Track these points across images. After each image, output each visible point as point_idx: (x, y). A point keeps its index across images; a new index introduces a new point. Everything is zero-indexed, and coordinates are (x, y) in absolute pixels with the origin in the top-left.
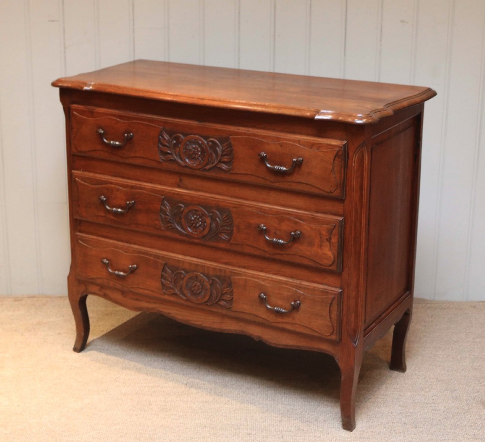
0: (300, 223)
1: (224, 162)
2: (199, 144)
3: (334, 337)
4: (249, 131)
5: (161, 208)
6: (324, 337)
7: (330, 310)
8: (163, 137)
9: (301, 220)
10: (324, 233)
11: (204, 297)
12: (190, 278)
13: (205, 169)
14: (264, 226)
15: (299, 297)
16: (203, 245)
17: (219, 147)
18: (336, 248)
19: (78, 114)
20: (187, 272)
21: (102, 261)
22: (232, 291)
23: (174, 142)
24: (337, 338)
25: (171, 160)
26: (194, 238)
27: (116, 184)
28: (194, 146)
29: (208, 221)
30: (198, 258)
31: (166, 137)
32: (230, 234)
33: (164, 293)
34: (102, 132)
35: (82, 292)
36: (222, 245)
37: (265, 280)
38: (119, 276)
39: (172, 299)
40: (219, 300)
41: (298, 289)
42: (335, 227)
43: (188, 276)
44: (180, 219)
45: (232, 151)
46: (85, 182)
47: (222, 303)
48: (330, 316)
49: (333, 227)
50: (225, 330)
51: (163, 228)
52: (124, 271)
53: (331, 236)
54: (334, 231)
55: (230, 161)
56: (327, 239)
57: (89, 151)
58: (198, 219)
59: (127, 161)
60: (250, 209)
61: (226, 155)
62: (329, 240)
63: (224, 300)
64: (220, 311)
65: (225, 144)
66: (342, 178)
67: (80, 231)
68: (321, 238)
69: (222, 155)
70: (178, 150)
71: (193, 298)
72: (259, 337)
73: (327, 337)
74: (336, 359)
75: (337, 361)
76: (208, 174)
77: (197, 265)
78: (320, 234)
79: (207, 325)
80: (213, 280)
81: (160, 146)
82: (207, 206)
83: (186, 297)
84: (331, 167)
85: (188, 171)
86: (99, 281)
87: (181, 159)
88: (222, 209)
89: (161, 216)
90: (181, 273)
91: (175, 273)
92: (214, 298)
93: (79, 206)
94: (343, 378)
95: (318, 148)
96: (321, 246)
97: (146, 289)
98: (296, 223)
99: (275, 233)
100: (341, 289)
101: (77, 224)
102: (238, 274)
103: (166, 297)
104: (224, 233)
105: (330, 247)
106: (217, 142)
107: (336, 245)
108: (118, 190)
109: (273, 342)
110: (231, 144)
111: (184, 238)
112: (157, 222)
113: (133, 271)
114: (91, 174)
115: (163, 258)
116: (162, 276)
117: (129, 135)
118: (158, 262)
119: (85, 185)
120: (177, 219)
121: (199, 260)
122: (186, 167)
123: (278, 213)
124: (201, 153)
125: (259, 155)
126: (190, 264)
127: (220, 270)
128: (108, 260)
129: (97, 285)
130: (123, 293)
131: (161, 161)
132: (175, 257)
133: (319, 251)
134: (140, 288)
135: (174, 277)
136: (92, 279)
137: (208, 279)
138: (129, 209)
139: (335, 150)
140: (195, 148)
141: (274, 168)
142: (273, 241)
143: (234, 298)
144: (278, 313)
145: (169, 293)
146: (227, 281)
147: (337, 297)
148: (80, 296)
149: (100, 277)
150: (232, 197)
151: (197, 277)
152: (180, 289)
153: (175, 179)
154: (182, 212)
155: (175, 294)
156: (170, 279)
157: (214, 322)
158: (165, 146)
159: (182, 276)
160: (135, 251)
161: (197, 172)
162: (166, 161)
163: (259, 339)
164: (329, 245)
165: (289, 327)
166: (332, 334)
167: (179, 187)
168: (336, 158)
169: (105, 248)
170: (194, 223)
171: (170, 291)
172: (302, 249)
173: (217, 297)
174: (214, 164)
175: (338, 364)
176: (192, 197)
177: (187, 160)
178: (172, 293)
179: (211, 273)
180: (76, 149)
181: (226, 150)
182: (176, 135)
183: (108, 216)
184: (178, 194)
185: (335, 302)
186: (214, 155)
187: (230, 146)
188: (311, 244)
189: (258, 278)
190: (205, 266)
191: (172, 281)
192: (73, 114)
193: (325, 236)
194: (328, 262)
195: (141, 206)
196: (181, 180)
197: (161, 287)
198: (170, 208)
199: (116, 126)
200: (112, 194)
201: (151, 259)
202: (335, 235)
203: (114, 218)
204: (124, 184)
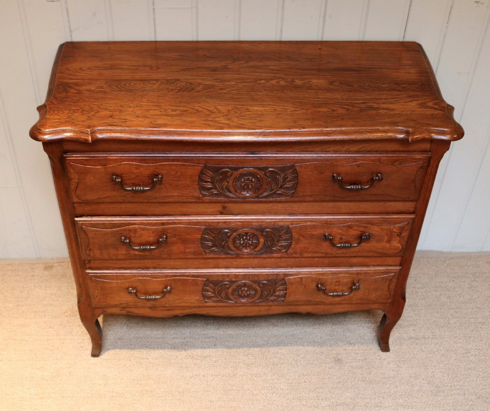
1: (286, 188)
5: (202, 236)
6: (380, 302)
7: (389, 284)
8: (204, 174)
9: (369, 224)
10: (396, 230)
11: (254, 298)
12: (238, 286)
13: (261, 197)
15: (358, 281)
17: (280, 175)
20: (232, 282)
22: (286, 287)
23: (221, 177)
25: (215, 194)
26: (243, 255)
27: (140, 224)
29: (261, 240)
31: (209, 173)
32: (288, 246)
33: (206, 301)
34: (120, 180)
35: (99, 315)
36: (276, 255)
37: (323, 274)
40: (271, 297)
41: (358, 275)
42: (407, 224)
43: (234, 286)
44: (227, 242)
45: (296, 177)
46: (96, 227)
48: (388, 288)
51: (204, 253)
53: (402, 231)
54: (406, 227)
55: (295, 186)
56: (398, 235)
58: (249, 240)
59: (154, 201)
61: (290, 181)
63: (276, 296)
64: (270, 304)
65: (288, 172)
68: (391, 235)
69: (284, 182)
70: (226, 184)
76: (264, 199)
77: (244, 275)
78: (392, 232)
80: (263, 283)
81: (201, 182)
83: (232, 301)
84: (413, 177)
86: (123, 306)
87: (230, 192)
89: (201, 243)
90: (226, 284)
91: (219, 285)
92: (264, 296)
95: (401, 164)
96: (389, 241)
98: (365, 227)
99: (341, 238)
100: (400, 265)
101: (85, 262)
103: (208, 305)
104: (281, 246)
106: (278, 171)
107: (406, 237)
110: (296, 171)
111: (230, 256)
112: (197, 249)
114: (103, 219)
115: (203, 276)
116: (203, 290)
118: (198, 280)
120: (223, 243)
122: (237, 197)
126: (236, 275)
130: (152, 308)
131: (201, 196)
132: (218, 272)
133: (388, 245)
134: (177, 303)
135: (218, 288)
136: (116, 305)
137: (257, 284)
139: (420, 163)
140: (247, 179)
141: (351, 188)
143: (288, 293)
145: (211, 302)
146: (280, 281)
147: (396, 274)
148: (96, 318)
149: (124, 302)
151: (244, 284)
153: (219, 207)
154: (229, 236)
155: (218, 301)
156: (211, 291)
157: (260, 311)
158: (207, 182)
159: (228, 286)
160: (167, 276)
162: (208, 196)
164: (399, 239)
167: (222, 213)
168: (420, 170)
169: (129, 279)
170: (243, 243)
171: (212, 299)
174: (273, 192)
178: (215, 300)
179: (262, 278)
181: (289, 177)
182: (223, 170)
183: (132, 253)
185: (395, 278)
186: (273, 183)
187: (294, 173)
191: (215, 292)
192: (71, 166)
193: (397, 232)
194: (395, 251)
195: (175, 239)
196: (224, 208)
197: (202, 298)
198: (213, 235)
199: (137, 171)
200: (135, 233)
201: (189, 279)
202: (406, 230)
203: (140, 254)
204: (152, 223)
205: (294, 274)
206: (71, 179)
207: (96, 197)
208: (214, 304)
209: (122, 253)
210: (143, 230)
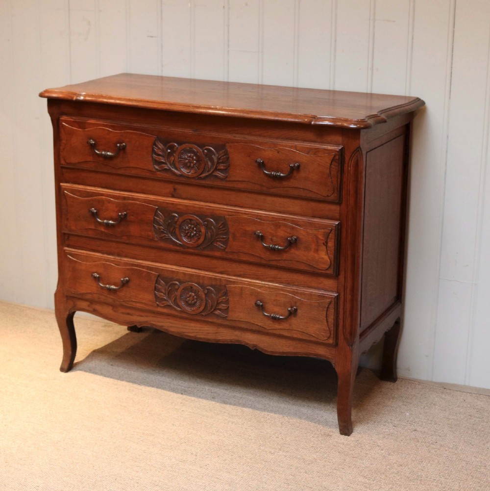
0: (297, 228)
1: (220, 170)
2: (193, 152)
3: (331, 341)
4: (245, 138)
5: (154, 218)
6: (321, 341)
7: (326, 314)
8: (157, 146)
9: (297, 225)
10: (321, 237)
11: (199, 308)
12: (185, 289)
13: (200, 177)
14: (260, 233)
15: (296, 303)
16: (197, 255)
17: (215, 155)
18: (333, 251)
19: (67, 125)
20: (181, 282)
21: (92, 275)
22: (228, 299)
23: (169, 151)
24: (334, 342)
25: (166, 169)
26: (188, 248)
27: (108, 196)
28: (189, 155)
29: (203, 230)
30: (192, 268)
31: (161, 146)
32: (226, 242)
33: (158, 305)
34: (93, 142)
35: (71, 309)
36: (218, 254)
37: (262, 287)
38: (110, 290)
39: (165, 311)
40: (215, 310)
41: (294, 295)
42: (331, 230)
43: (182, 287)
44: (174, 229)
45: (228, 158)
46: (74, 194)
47: (218, 312)
48: (327, 320)
49: (329, 232)
50: (220, 340)
51: (156, 239)
52: (115, 285)
53: (327, 239)
54: (330, 235)
55: (227, 168)
56: (323, 243)
57: (79, 163)
58: (193, 229)
59: (119, 172)
60: (246, 216)
61: (222, 163)
62: (326, 244)
63: (220, 310)
64: (215, 320)
65: (221, 152)
66: (339, 182)
67: (68, 246)
68: (317, 242)
69: (218, 163)
70: (173, 159)
71: (188, 309)
72: (255, 346)
73: (324, 342)
74: (332, 363)
75: (334, 365)
76: (203, 182)
77: (191, 275)
78: (317, 238)
79: (202, 337)
80: (208, 289)
81: (154, 155)
82: (202, 215)
83: (180, 308)
84: (328, 171)
85: (183, 180)
86: (89, 297)
87: (176, 168)
88: (217, 218)
89: (154, 226)
90: (176, 284)
91: (169, 284)
92: (209, 308)
93: (68, 219)
94: (339, 382)
95: (315, 154)
96: (317, 251)
97: (139, 302)
98: (293, 228)
99: (272, 240)
100: (337, 292)
101: (64, 238)
102: (234, 283)
103: (160, 309)
104: (220, 241)
105: (327, 251)
106: (213, 150)
107: (333, 248)
108: (109, 202)
109: (269, 350)
110: (227, 151)
111: (178, 248)
112: (150, 233)
113: (125, 284)
114: (81, 187)
115: (156, 269)
116: (155, 288)
117: (122, 145)
118: (152, 273)
119: (74, 198)
120: (172, 229)
121: (193, 270)
122: (182, 176)
123: (274, 219)
124: (197, 161)
125: (256, 161)
126: (184, 274)
127: (215, 279)
128: (98, 274)
129: (86, 300)
130: (114, 307)
131: (154, 170)
132: (169, 268)
133: (316, 255)
134: (132, 301)
135: (168, 288)
136: (82, 294)
137: (203, 289)
138: (121, 220)
139: (332, 155)
140: (190, 157)
141: (271, 174)
142: (270, 247)
143: (230, 307)
144: (275, 319)
145: (162, 305)
146: (222, 290)
147: (333, 301)
148: (68, 313)
149: (90, 292)
150: (227, 205)
151: (191, 287)
152: (174, 301)
153: (169, 188)
154: (176, 222)
155: (169, 306)
156: (163, 291)
157: (209, 333)
158: (159, 155)
159: (177, 287)
160: (126, 264)
161: (193, 180)
162: (159, 171)
163: (255, 348)
164: (325, 250)
165: (286, 334)
166: (329, 337)
167: (173, 196)
168: (333, 163)
169: (96, 262)
170: (188, 233)
171: (163, 302)
172: (298, 254)
173: (212, 306)
174: (210, 172)
175: (334, 369)
176: (187, 206)
177: (182, 169)
178: (165, 304)
179: (206, 282)
180: (65, 162)
181: (222, 158)
182: (171, 144)
183: (99, 229)
184: (173, 204)
185: (332, 306)
186: (210, 164)
187: (226, 153)
188: (307, 249)
189: (254, 286)
190: (200, 276)
191: (166, 293)
192: (63, 126)
193: (322, 240)
194: (324, 265)
195: (133, 217)
196: (175, 189)
197: (155, 299)
198: (164, 218)
199: (108, 136)
200: (102, 206)
201: (144, 271)
202: (331, 238)
203: (105, 231)
204: (116, 196)
205: (234, 282)
206: (62, 140)
207: (77, 161)
210: (109, 203)
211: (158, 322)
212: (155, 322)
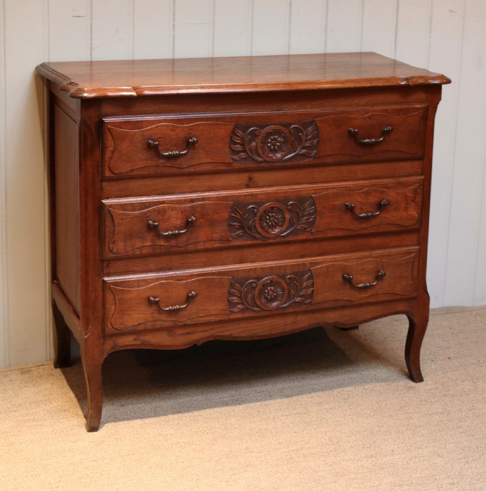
0: (386, 191)
1: (308, 148)
5: (229, 216)
6: (406, 297)
7: (412, 269)
8: (236, 134)
9: (387, 188)
10: (410, 194)
12: (263, 285)
13: (285, 160)
14: (351, 204)
15: (382, 266)
18: (421, 206)
19: (115, 128)
20: (258, 279)
22: (313, 282)
23: (249, 137)
25: (244, 158)
26: (269, 238)
29: (287, 216)
31: (240, 133)
32: (312, 223)
33: (230, 312)
35: (109, 350)
36: (302, 238)
37: (348, 260)
41: (381, 259)
42: (419, 186)
43: (261, 284)
44: (253, 222)
45: (317, 133)
46: (125, 210)
47: (299, 300)
48: (412, 275)
51: (230, 239)
53: (416, 196)
54: (419, 190)
55: (315, 145)
56: (412, 200)
58: (275, 217)
59: (186, 171)
60: (334, 191)
61: (311, 139)
62: (414, 200)
63: (302, 296)
64: (296, 309)
65: (309, 129)
67: (108, 275)
68: (407, 200)
69: (307, 140)
70: (255, 145)
71: (268, 305)
76: (289, 164)
77: (272, 268)
78: (406, 196)
81: (231, 145)
83: (259, 307)
84: (417, 129)
85: (265, 166)
87: (259, 155)
88: (303, 199)
89: (229, 225)
90: (253, 283)
91: (245, 285)
92: (292, 297)
95: (405, 114)
96: (406, 209)
98: (382, 192)
99: (361, 209)
100: (418, 245)
101: (102, 266)
103: (233, 316)
104: (304, 223)
106: (301, 127)
110: (317, 126)
112: (223, 234)
113: (189, 299)
115: (230, 272)
116: (229, 294)
117: (194, 140)
118: (224, 278)
120: (250, 224)
122: (263, 161)
123: (364, 187)
124: (282, 143)
127: (299, 265)
128: (155, 297)
130: (169, 331)
131: (231, 161)
132: (244, 267)
133: (405, 213)
134: (200, 316)
135: (244, 289)
137: (284, 279)
138: (190, 227)
139: (421, 113)
140: (273, 139)
143: (315, 290)
145: (237, 311)
147: (418, 254)
149: (143, 321)
151: (271, 281)
152: (251, 301)
153: (244, 177)
154: (256, 214)
155: (245, 309)
156: (238, 294)
157: (286, 325)
158: (237, 144)
159: (253, 285)
160: (193, 276)
161: (277, 164)
162: (238, 161)
164: (414, 205)
166: (414, 291)
167: (248, 186)
168: (422, 120)
169: (151, 284)
170: (269, 222)
172: (387, 217)
173: (295, 294)
174: (296, 152)
176: (269, 193)
178: (240, 308)
180: (112, 173)
181: (310, 135)
182: (252, 129)
185: (416, 260)
186: (296, 142)
188: (397, 209)
189: (340, 261)
190: (281, 266)
191: (241, 295)
192: (109, 129)
193: (411, 197)
194: (412, 222)
195: (203, 220)
196: (250, 179)
197: (228, 306)
198: (241, 213)
199: (173, 133)
200: (163, 215)
201: (215, 278)
202: (419, 194)
203: (166, 244)
204: (181, 200)
205: (320, 262)
206: (107, 148)
207: (129, 169)
208: (239, 316)
209: (148, 244)
210: (172, 210)
211: (226, 331)
212: (221, 332)
